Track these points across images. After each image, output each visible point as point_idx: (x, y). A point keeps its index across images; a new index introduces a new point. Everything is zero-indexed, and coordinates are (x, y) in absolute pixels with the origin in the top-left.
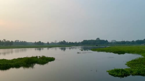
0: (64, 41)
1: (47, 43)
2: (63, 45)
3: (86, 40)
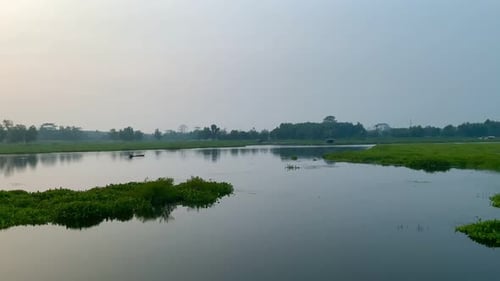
0: (214, 127)
1: (153, 132)
2: (210, 140)
3: (290, 124)
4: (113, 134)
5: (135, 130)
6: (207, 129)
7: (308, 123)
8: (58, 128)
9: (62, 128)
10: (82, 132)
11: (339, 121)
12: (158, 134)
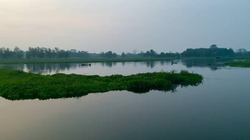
0: (152, 51)
1: (121, 54)
3: (191, 49)
4: (103, 55)
5: (113, 52)
6: (148, 52)
7: (202, 49)
8: (77, 52)
9: (79, 52)
10: (88, 54)
11: (219, 48)
12: (123, 54)
